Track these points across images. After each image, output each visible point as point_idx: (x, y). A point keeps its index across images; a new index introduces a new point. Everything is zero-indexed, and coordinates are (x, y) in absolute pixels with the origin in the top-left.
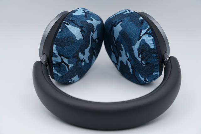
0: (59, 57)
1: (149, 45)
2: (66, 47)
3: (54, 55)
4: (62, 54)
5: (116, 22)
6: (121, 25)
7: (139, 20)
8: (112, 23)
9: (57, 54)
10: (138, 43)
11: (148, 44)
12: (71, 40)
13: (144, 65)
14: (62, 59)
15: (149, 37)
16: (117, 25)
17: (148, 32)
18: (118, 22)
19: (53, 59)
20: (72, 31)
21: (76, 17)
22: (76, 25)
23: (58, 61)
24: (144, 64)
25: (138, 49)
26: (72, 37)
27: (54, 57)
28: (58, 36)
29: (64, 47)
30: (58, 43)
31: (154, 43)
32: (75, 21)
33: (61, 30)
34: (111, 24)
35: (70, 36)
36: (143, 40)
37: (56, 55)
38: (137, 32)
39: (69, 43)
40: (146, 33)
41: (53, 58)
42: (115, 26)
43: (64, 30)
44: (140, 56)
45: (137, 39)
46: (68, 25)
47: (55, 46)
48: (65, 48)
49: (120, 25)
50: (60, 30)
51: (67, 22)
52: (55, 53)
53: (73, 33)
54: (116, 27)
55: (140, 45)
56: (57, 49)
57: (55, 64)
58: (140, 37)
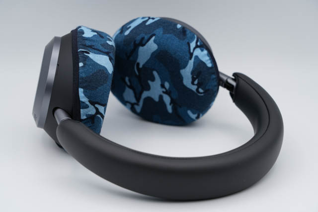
0: (91, 107)
1: (206, 62)
2: (100, 88)
3: (82, 105)
4: (95, 101)
5: (143, 38)
6: (155, 41)
7: (177, 29)
8: (135, 41)
9: (88, 103)
10: (191, 63)
11: (204, 61)
12: (103, 75)
13: (202, 95)
14: (97, 109)
15: (202, 51)
16: (146, 43)
17: (199, 44)
18: (146, 37)
19: (81, 112)
20: (99, 62)
21: (92, 40)
22: (100, 52)
23: (90, 113)
24: (201, 93)
25: (193, 73)
26: (103, 70)
27: (83, 108)
28: (82, 75)
29: (97, 88)
30: (84, 85)
31: (210, 59)
32: (94, 46)
33: (84, 64)
34: (133, 43)
35: (100, 70)
36: (197, 57)
37: (87, 105)
38: (185, 47)
39: (102, 80)
40: (197, 46)
41: (81, 110)
42: (143, 45)
43: (87, 63)
44: (196, 82)
45: (187, 58)
46: (89, 53)
47: (81, 90)
48: (98, 90)
49: (153, 42)
50: (81, 64)
51: (84, 49)
52: (83, 102)
53: (102, 65)
54: (145, 47)
55: (194, 65)
56: (85, 95)
57: (85, 119)
58: (191, 54)
